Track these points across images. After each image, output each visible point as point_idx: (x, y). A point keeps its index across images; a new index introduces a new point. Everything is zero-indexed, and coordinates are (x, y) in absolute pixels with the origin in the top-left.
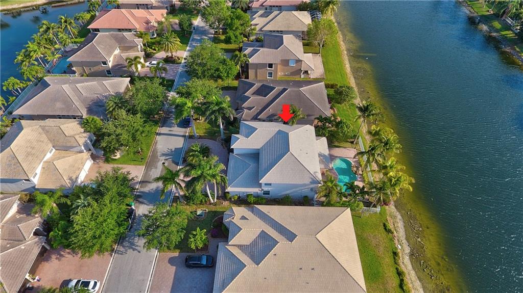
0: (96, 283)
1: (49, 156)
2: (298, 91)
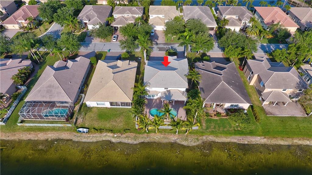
1: (161, 16)
2: (221, 80)
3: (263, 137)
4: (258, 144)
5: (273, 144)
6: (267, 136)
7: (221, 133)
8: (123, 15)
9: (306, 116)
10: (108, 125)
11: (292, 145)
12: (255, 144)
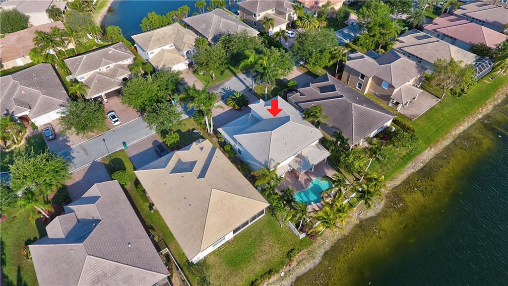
0: (117, 121)
1: (167, 47)
2: (350, 104)
3: (429, 148)
4: (431, 160)
5: (442, 149)
6: (431, 145)
7: (393, 172)
8: (98, 70)
9: (440, 100)
10: (258, 267)
11: (455, 140)
12: (429, 161)
